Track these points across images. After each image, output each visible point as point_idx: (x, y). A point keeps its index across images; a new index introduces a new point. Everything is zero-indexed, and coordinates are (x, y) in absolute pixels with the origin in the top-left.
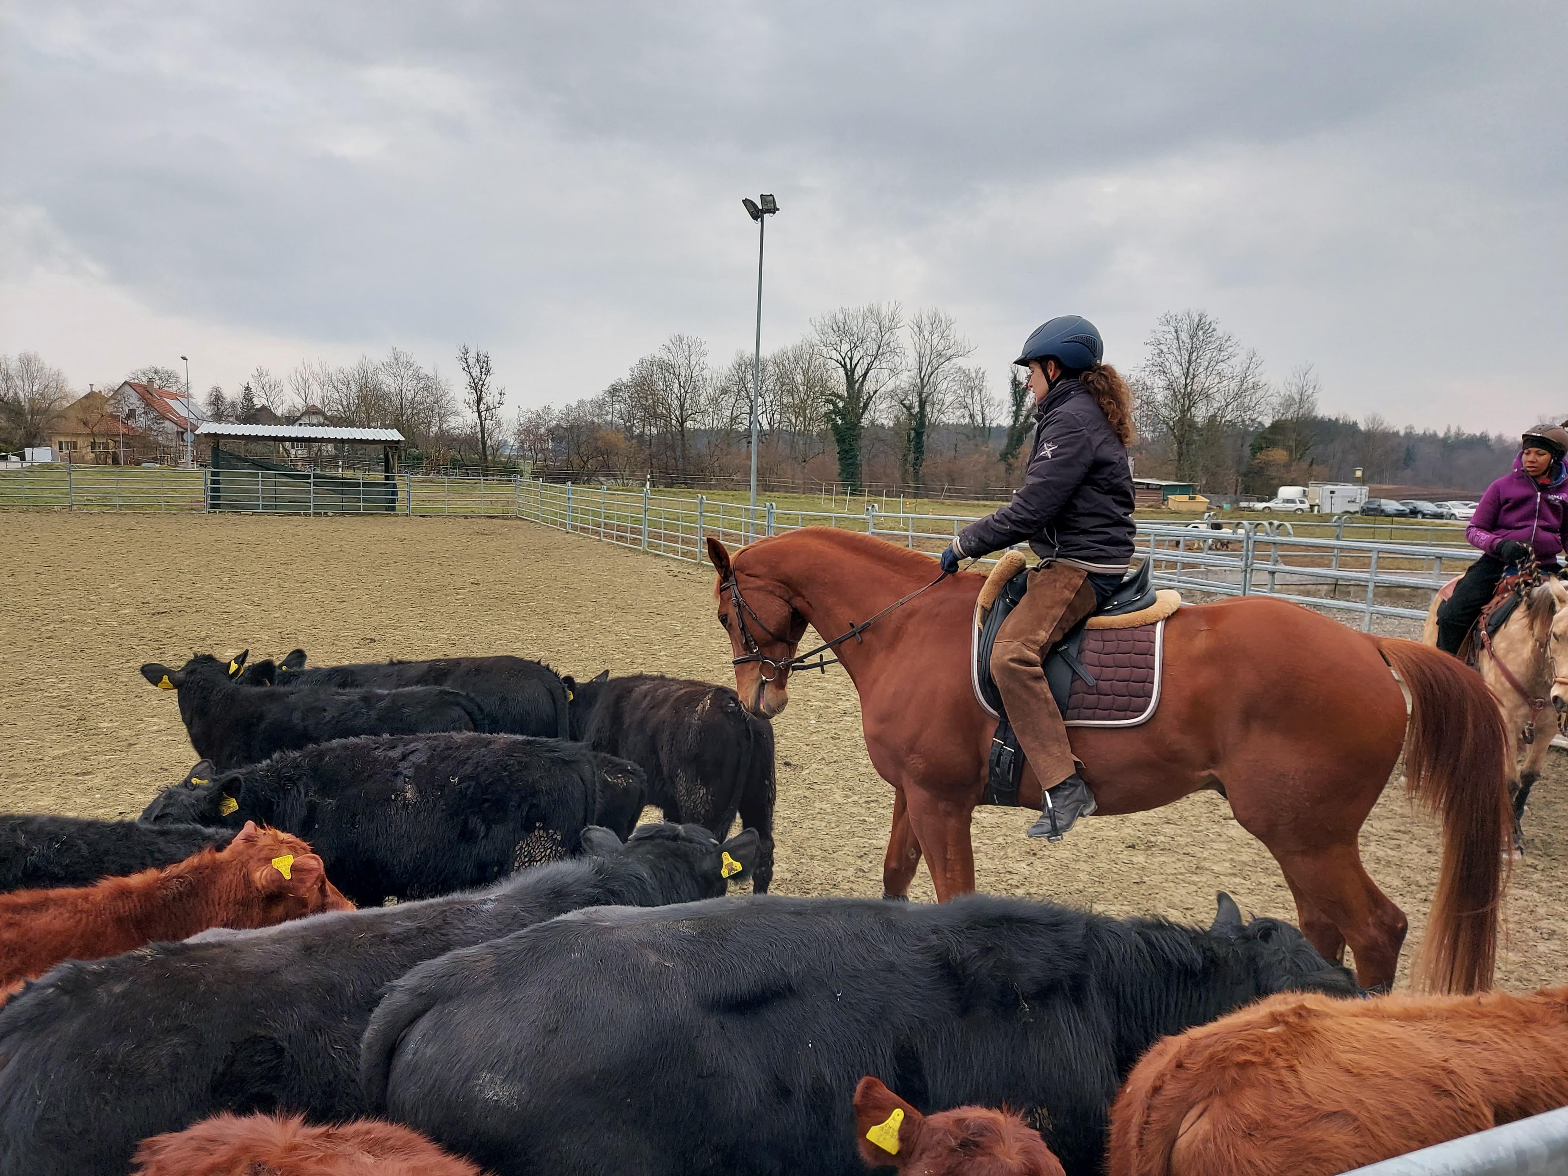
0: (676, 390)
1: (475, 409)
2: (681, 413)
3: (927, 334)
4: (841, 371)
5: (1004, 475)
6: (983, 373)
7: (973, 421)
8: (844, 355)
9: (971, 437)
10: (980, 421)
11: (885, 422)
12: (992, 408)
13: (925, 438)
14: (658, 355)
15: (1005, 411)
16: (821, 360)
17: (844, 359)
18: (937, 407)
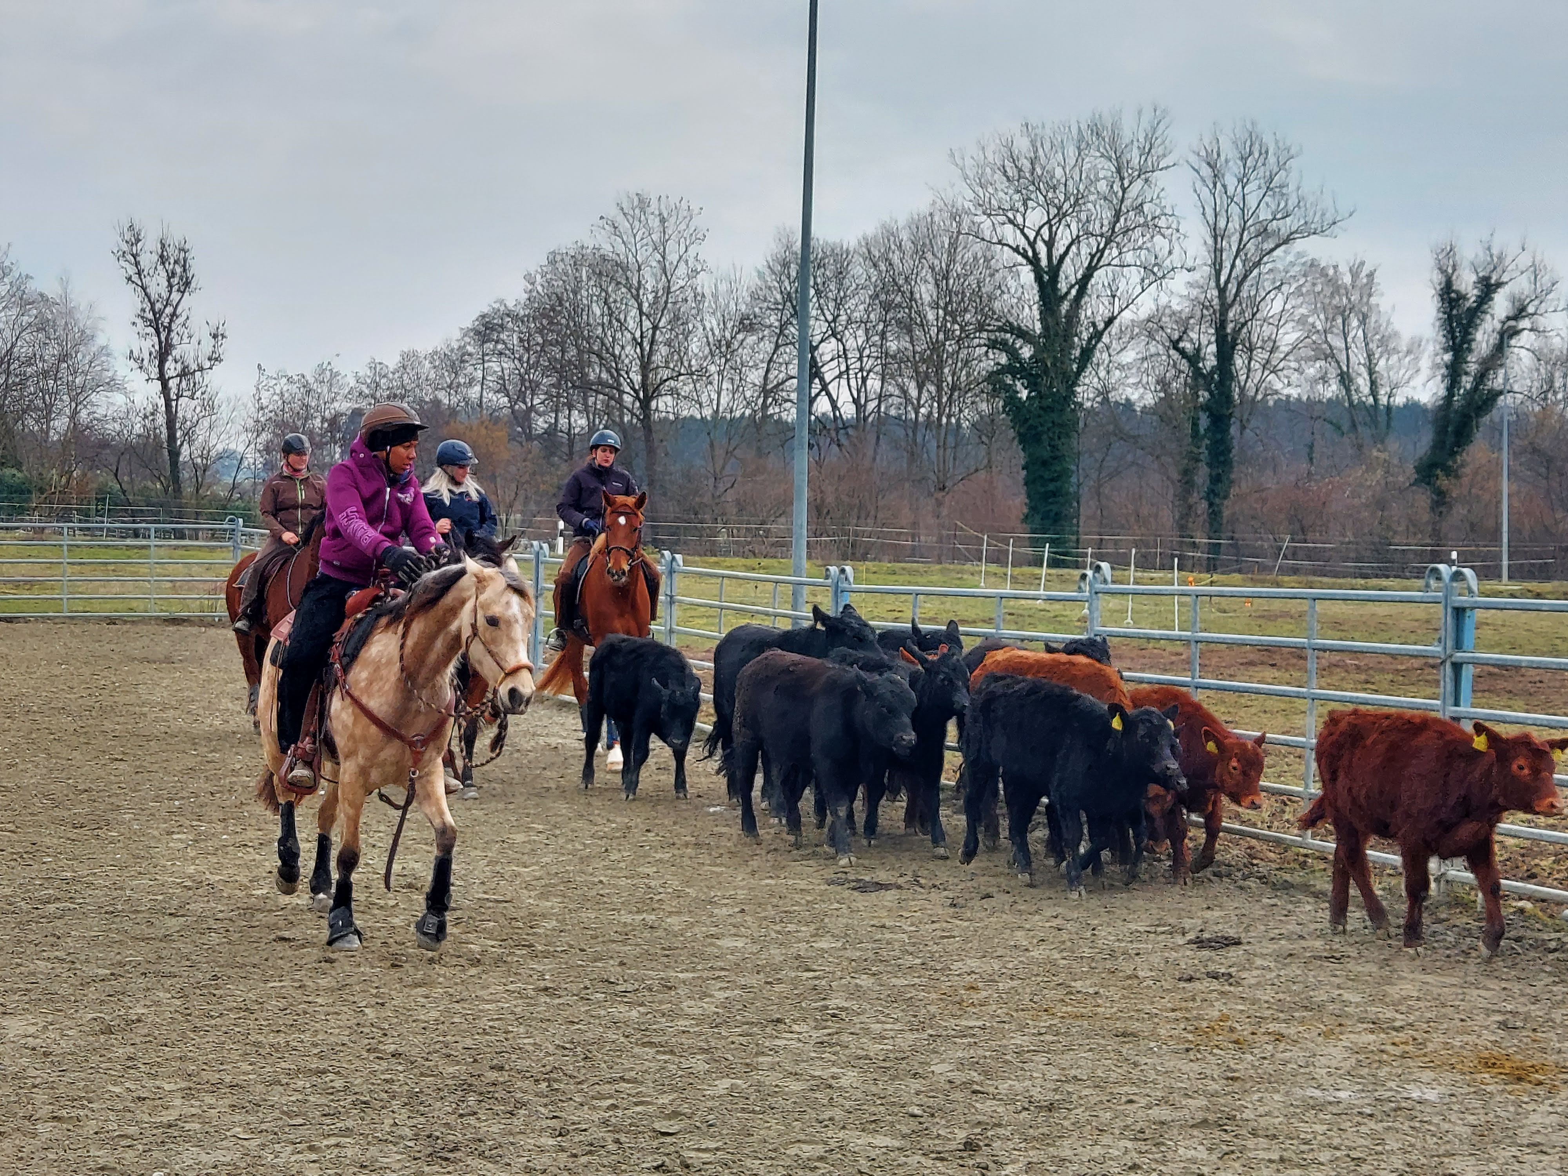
0: (631, 324)
1: (154, 372)
2: (645, 377)
3: (1231, 181)
4: (1027, 275)
5: (1426, 517)
6: (1371, 275)
7: (1348, 390)
8: (1032, 235)
9: (1346, 427)
10: (1366, 390)
11: (1134, 397)
12: (1394, 358)
13: (1234, 430)
14: (590, 243)
15: (1425, 363)
16: (978, 247)
17: (1032, 244)
18: (1260, 355)
